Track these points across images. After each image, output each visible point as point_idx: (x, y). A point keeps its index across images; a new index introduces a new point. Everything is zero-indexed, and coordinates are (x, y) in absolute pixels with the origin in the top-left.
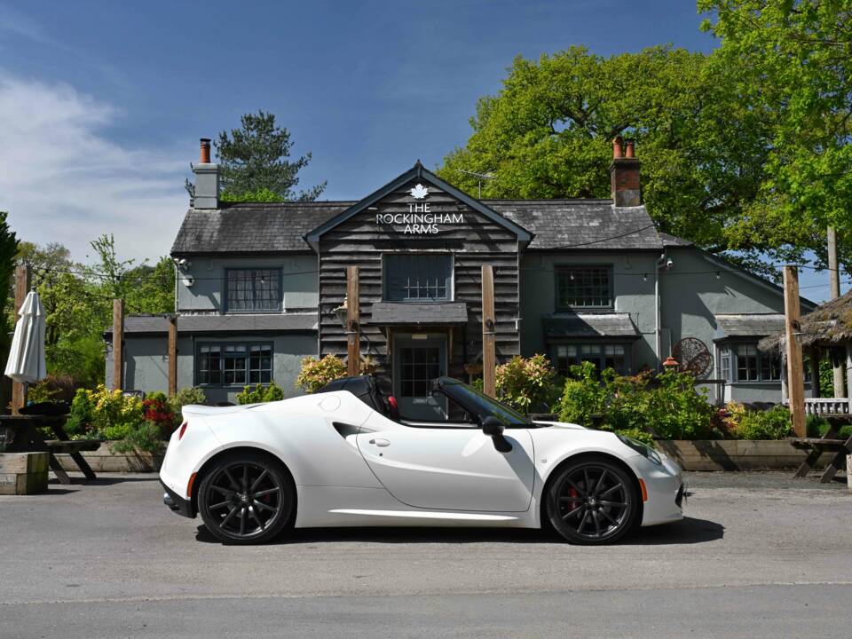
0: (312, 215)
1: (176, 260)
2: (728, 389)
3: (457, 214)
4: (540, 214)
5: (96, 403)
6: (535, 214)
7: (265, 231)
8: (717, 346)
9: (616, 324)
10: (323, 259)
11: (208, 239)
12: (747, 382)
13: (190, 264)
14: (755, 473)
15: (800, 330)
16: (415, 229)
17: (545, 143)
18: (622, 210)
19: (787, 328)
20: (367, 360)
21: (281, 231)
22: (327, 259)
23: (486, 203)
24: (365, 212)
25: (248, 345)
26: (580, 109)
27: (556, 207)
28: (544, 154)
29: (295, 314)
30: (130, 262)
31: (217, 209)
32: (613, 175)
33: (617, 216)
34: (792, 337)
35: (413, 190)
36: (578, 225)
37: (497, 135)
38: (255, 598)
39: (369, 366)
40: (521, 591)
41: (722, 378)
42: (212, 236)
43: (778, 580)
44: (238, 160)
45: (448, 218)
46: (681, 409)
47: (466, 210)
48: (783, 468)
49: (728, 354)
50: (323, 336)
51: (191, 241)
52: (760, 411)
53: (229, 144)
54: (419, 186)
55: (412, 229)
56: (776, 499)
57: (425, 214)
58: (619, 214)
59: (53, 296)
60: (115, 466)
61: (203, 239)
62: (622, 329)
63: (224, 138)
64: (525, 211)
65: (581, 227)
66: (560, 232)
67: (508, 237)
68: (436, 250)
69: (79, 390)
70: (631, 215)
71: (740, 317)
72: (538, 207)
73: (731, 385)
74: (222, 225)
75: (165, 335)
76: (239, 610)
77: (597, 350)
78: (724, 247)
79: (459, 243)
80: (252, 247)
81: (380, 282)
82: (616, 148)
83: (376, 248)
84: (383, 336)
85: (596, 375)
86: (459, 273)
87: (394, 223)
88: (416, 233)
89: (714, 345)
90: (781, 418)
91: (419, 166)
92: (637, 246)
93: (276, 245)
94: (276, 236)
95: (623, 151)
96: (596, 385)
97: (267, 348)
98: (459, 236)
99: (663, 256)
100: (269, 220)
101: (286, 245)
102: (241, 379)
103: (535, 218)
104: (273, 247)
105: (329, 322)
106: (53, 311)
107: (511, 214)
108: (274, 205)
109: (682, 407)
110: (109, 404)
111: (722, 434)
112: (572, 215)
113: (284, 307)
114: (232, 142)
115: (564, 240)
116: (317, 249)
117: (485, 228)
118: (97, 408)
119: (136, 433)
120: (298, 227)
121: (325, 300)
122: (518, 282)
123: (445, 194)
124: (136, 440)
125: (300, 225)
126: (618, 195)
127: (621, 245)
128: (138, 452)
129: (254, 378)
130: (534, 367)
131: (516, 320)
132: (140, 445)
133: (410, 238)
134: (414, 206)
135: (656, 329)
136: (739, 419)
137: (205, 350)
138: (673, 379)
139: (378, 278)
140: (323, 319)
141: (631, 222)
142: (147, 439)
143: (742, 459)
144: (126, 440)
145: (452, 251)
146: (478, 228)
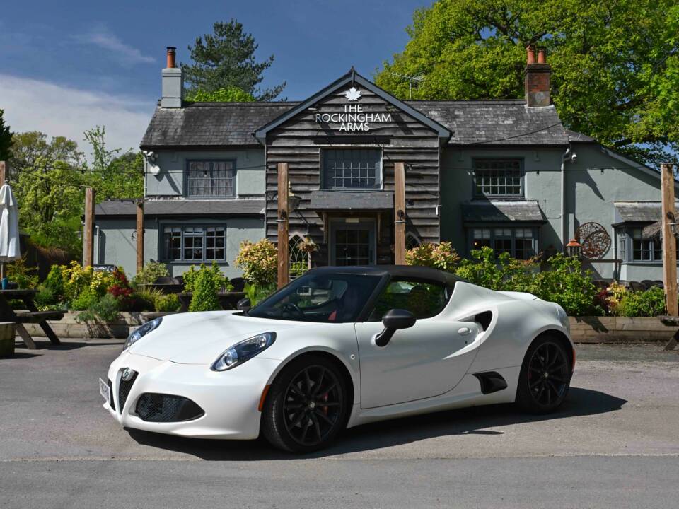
0: (263, 113)
1: (145, 152)
2: (624, 268)
3: (386, 113)
4: (461, 113)
5: (70, 277)
6: (457, 113)
7: (221, 127)
8: (615, 230)
9: (526, 210)
10: (269, 153)
11: (172, 134)
12: (641, 261)
13: (157, 156)
14: (631, 345)
15: (674, 221)
16: (349, 127)
17: (472, 49)
18: (534, 109)
19: (663, 219)
20: (305, 240)
21: (235, 127)
22: (273, 152)
23: (410, 103)
24: (306, 112)
25: (205, 227)
26: (504, 19)
27: (476, 106)
28: (469, 58)
29: (247, 199)
30: (117, 151)
31: (182, 108)
32: (526, 79)
33: (529, 115)
34: (667, 227)
35: (347, 93)
36: (494, 122)
37: (431, 42)
38: (148, 461)
39: (307, 246)
40: (376, 458)
41: (619, 258)
42: (176, 132)
43: (601, 452)
44: (210, 62)
45: (377, 118)
46: (568, 289)
47: (393, 110)
48: (656, 341)
49: (625, 237)
50: (268, 219)
51: (158, 136)
52: (638, 292)
53: (203, 47)
54: (353, 90)
55: (346, 127)
56: (637, 372)
57: (357, 113)
58: (530, 113)
59: (48, 180)
60: (80, 332)
61: (169, 134)
62: (531, 214)
63: (199, 42)
64: (448, 110)
65: (497, 125)
66: (478, 129)
67: (430, 134)
68: (367, 145)
69: (53, 267)
70: (541, 114)
71: (636, 204)
72: (460, 106)
73: (627, 264)
74: (185, 122)
75: (134, 217)
76: (128, 471)
77: (508, 233)
78: (630, 141)
79: (387, 140)
80: (210, 142)
81: (318, 173)
82: (530, 55)
83: (315, 143)
84: (320, 219)
85: (495, 258)
86: (386, 165)
87: (331, 122)
88: (350, 130)
89: (613, 229)
90: (655, 298)
91: (352, 72)
92: (546, 142)
93: (230, 140)
94: (230, 132)
95: (535, 57)
96: (493, 268)
97: (220, 229)
98: (387, 133)
99: (568, 150)
100: (225, 118)
101: (239, 140)
102: (198, 256)
103: (457, 117)
104: (228, 141)
105: (274, 207)
106: (48, 194)
107: (436, 113)
108: (230, 104)
109: (568, 287)
110: (80, 278)
111: (603, 311)
112: (489, 114)
113: (237, 194)
114: (206, 46)
115: (482, 136)
116: (264, 143)
117: (410, 126)
118: (71, 281)
119: (97, 305)
120: (250, 124)
121: (271, 188)
122: (438, 173)
123: (376, 96)
124: (97, 310)
125: (251, 122)
126: (530, 96)
127: (531, 141)
128: (98, 320)
129: (210, 255)
130: (440, 252)
131: (437, 207)
132: (100, 315)
133: (344, 135)
134: (348, 107)
135: (562, 214)
136: (620, 299)
137: (168, 230)
138: (562, 262)
139: (317, 169)
140: (269, 204)
141: (542, 120)
142: (107, 310)
143: (621, 333)
144: (88, 310)
145: (381, 146)
146: (404, 126)
